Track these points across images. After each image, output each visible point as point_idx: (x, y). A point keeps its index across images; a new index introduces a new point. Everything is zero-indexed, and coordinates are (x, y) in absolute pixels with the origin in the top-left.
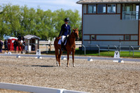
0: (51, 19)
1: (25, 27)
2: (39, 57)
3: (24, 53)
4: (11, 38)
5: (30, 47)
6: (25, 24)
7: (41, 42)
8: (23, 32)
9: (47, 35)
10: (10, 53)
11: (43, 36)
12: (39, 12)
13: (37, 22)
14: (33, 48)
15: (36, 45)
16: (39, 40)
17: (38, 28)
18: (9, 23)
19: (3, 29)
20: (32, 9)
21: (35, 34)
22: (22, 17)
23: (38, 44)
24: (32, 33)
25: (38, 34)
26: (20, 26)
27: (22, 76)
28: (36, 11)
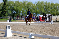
0: (57, 7)
1: (46, 11)
2: (52, 23)
3: (46, 22)
4: (40, 15)
5: (48, 19)
6: (46, 9)
7: (53, 17)
8: (45, 13)
9: (55, 14)
10: (40, 21)
11: (54, 14)
12: (52, 4)
13: (51, 9)
14: (49, 20)
15: (51, 18)
16: (52, 16)
17: (51, 11)
18: (39, 9)
19: (37, 11)
20: (49, 3)
21: (50, 14)
22: (45, 7)
23: (52, 18)
24: (49, 13)
25: (51, 13)
26: (44, 10)
27: (45, 32)
28: (51, 4)
